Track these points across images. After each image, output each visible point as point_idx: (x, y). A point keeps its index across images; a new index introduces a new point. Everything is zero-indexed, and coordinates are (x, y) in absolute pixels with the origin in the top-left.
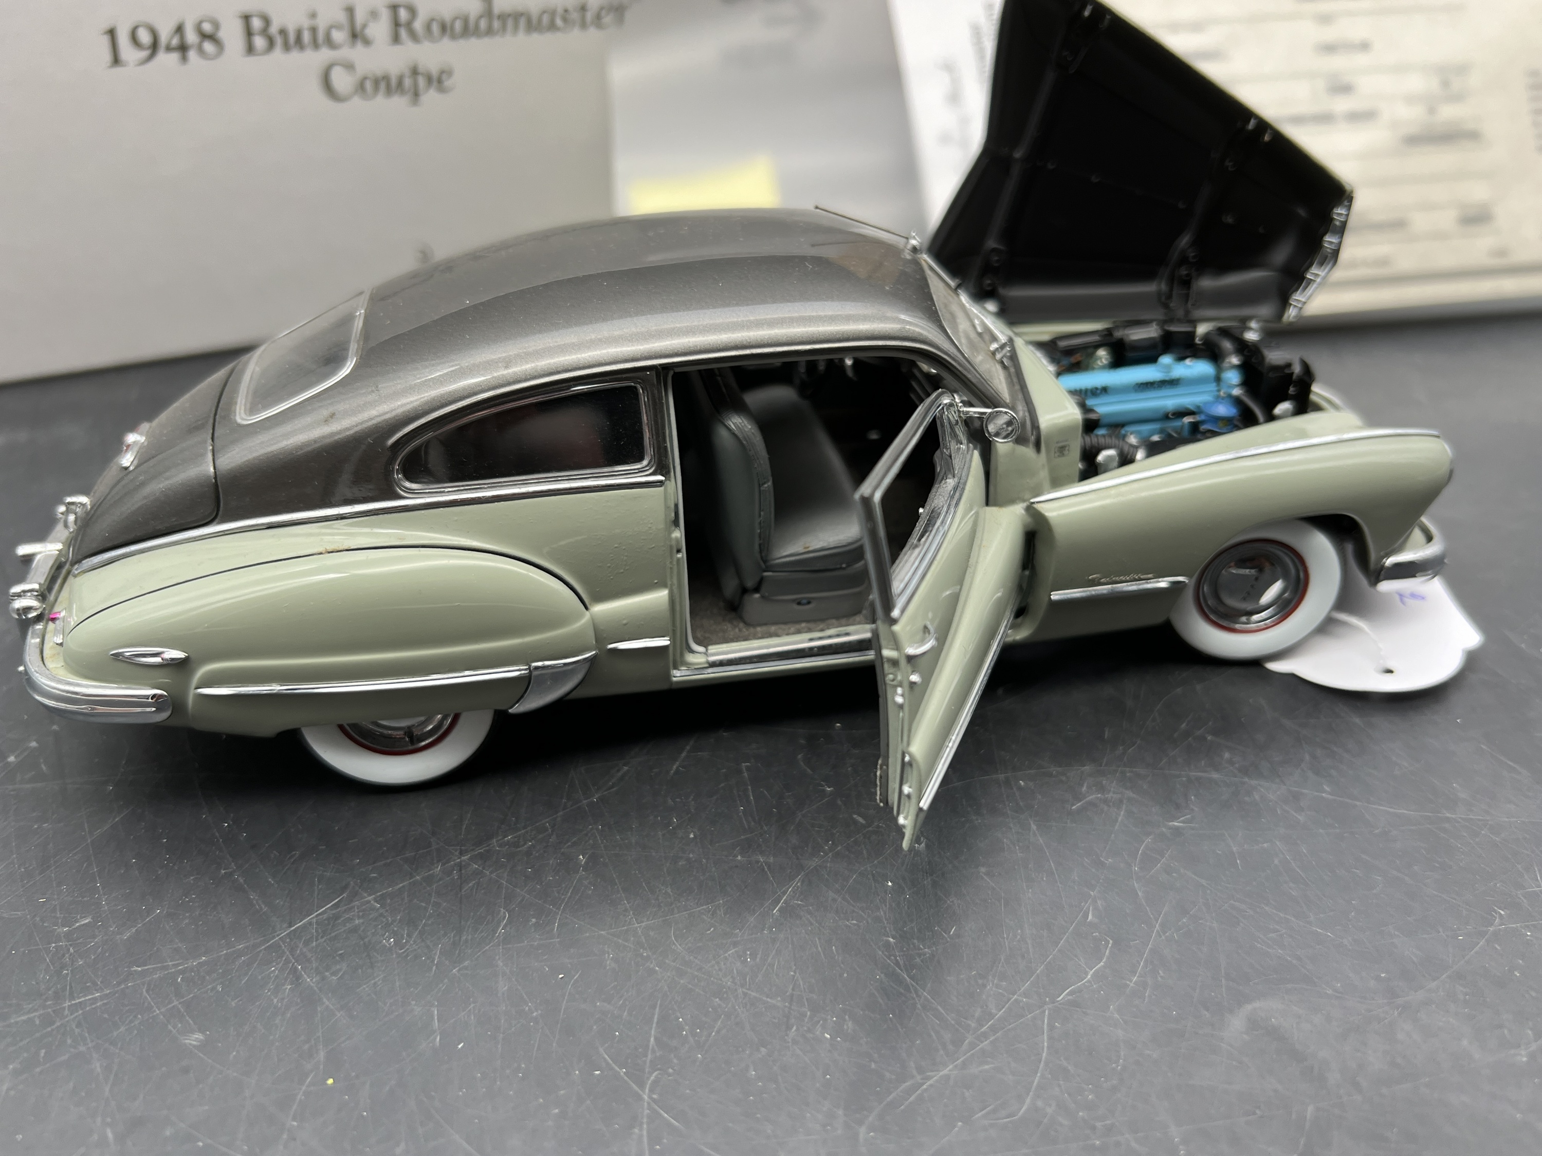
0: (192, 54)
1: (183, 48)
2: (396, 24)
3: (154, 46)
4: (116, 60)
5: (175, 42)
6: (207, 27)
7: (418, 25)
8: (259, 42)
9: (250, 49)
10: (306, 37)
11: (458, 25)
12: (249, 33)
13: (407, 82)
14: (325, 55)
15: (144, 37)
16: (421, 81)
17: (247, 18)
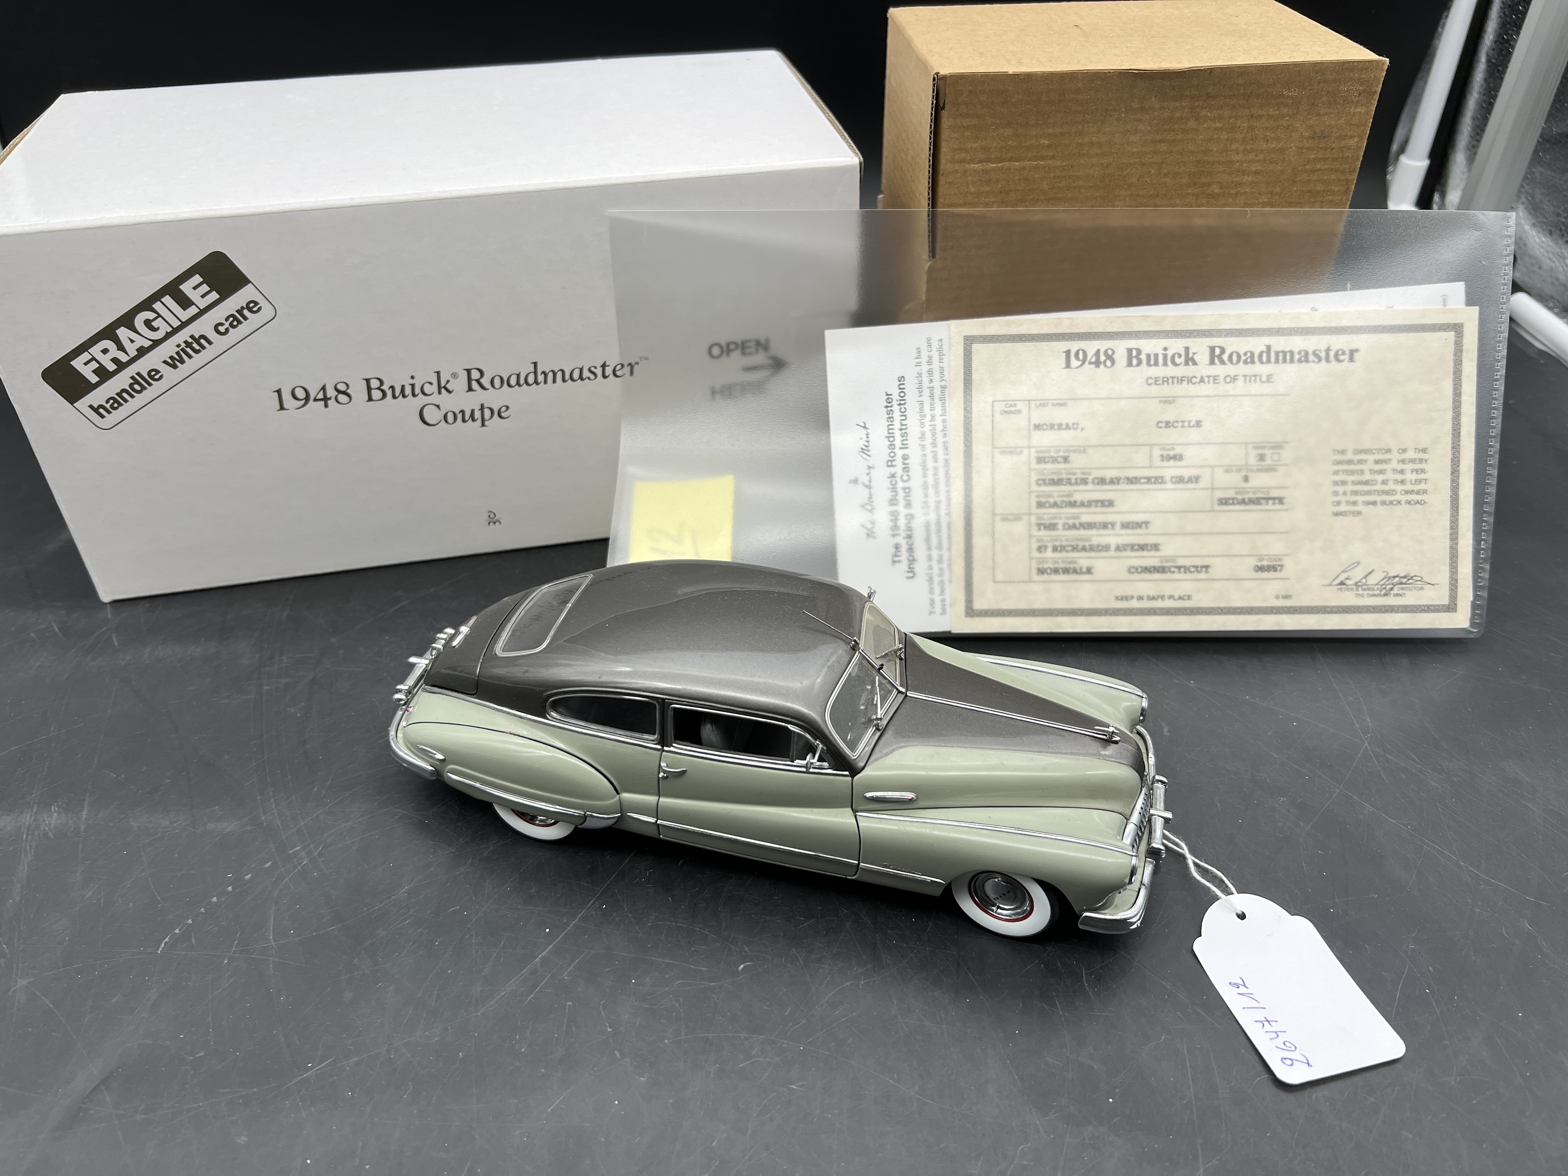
0: (331, 403)
1: (326, 399)
2: (470, 379)
3: (307, 398)
4: (282, 408)
5: (321, 396)
6: (342, 387)
7: (485, 381)
8: (376, 394)
9: (370, 399)
10: (408, 391)
11: (513, 381)
12: (369, 389)
13: (478, 414)
14: (421, 400)
15: (300, 394)
16: (487, 413)
17: (368, 381)
